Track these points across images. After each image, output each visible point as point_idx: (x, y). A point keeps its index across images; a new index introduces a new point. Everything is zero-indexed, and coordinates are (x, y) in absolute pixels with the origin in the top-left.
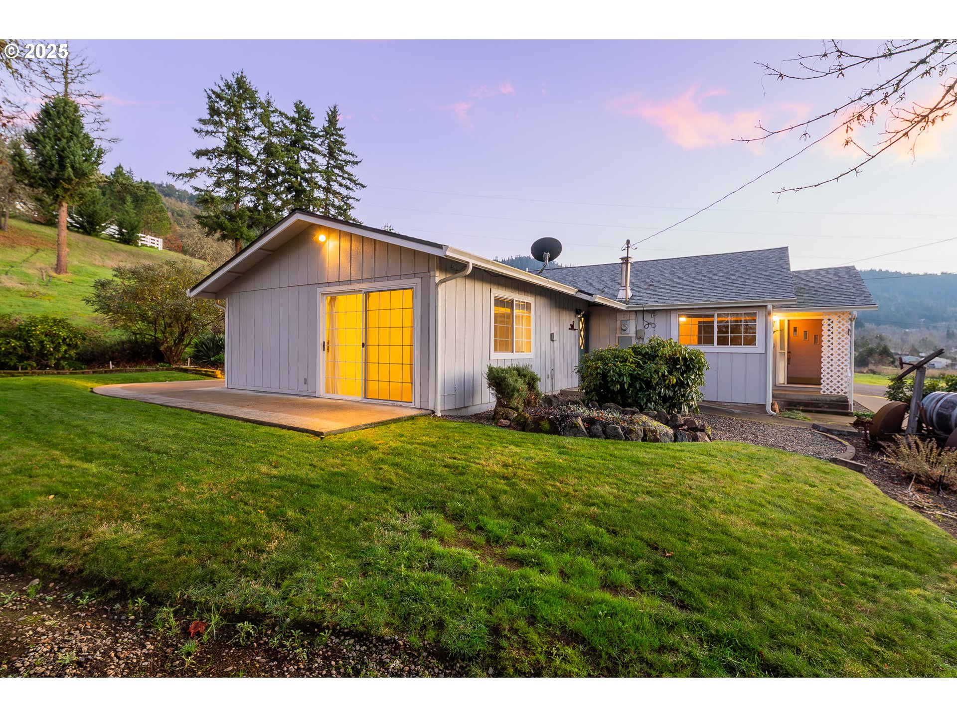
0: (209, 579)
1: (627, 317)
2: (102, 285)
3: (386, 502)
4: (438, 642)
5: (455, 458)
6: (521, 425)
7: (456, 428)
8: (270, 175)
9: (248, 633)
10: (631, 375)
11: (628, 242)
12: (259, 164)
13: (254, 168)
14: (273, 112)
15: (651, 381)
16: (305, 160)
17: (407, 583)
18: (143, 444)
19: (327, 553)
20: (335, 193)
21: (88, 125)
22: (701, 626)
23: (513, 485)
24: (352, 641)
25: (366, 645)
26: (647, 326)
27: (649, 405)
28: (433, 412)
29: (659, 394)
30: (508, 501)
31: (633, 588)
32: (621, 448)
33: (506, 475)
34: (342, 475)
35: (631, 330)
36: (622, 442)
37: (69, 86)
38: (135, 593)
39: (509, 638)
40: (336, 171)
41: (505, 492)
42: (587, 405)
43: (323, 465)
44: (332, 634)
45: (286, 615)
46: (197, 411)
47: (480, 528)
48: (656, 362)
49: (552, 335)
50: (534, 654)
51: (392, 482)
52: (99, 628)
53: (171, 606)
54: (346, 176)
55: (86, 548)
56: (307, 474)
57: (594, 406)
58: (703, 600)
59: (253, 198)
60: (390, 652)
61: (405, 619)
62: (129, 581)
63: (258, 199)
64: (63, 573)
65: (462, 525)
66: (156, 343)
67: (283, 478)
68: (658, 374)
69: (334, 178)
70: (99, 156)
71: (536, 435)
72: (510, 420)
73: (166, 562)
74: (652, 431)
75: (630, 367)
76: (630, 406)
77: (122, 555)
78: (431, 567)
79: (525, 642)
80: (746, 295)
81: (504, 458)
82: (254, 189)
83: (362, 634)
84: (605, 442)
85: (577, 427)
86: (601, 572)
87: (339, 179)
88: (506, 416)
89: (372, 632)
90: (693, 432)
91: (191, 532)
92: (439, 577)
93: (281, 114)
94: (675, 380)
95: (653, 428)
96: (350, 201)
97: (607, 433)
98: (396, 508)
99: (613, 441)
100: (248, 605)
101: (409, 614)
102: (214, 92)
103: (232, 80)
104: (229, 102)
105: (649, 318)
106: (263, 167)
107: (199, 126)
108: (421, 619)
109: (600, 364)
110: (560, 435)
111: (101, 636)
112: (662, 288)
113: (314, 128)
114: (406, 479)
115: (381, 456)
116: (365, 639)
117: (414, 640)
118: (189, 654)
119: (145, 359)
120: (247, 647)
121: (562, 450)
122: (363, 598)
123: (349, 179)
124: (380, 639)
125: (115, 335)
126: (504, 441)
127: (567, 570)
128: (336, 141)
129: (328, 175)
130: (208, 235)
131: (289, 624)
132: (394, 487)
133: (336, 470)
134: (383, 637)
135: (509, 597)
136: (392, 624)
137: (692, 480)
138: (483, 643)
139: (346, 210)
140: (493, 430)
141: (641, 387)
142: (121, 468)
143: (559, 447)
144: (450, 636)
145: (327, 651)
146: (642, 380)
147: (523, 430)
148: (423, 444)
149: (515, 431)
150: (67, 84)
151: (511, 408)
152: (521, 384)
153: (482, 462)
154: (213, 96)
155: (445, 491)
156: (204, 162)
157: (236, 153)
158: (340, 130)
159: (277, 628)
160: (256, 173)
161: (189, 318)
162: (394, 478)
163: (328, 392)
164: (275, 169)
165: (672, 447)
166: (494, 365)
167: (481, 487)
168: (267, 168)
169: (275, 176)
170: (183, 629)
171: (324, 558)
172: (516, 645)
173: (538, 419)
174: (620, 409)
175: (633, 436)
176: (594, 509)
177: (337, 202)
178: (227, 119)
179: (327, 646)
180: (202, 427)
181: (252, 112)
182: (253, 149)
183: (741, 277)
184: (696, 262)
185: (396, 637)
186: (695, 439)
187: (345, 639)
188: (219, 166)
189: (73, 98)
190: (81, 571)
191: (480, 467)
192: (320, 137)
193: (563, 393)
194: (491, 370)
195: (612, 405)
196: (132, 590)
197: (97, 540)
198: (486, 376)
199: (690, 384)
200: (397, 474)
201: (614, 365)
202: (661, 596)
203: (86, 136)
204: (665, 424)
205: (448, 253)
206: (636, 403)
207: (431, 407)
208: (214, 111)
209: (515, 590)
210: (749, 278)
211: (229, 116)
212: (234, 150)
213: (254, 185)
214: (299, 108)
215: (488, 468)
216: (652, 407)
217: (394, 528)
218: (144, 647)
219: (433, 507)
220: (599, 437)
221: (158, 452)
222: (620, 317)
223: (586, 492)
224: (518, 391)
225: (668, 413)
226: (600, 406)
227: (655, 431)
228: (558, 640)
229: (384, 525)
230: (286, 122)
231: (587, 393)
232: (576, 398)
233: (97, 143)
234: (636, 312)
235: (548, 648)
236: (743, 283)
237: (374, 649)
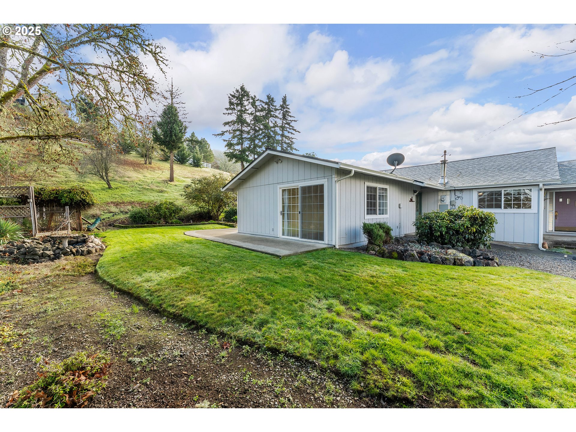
0: (231, 324)
1: (444, 193)
2: (187, 187)
3: (310, 293)
4: (335, 366)
5: (345, 271)
6: (382, 255)
7: (346, 255)
8: (256, 131)
9: (248, 352)
10: (447, 227)
11: (445, 152)
12: (251, 126)
13: (249, 128)
14: (257, 100)
15: (459, 231)
16: (272, 122)
17: (320, 335)
18: (204, 259)
19: (282, 316)
20: (286, 137)
21: (181, 117)
22: (486, 377)
23: (376, 288)
24: (294, 360)
25: (300, 363)
26: (457, 199)
27: (458, 244)
28: (335, 246)
29: (465, 238)
30: (374, 296)
31: (444, 349)
32: (439, 269)
33: (372, 282)
34: (289, 277)
35: (447, 201)
36: (440, 265)
37: (174, 100)
38: (202, 327)
39: (372, 369)
40: (286, 126)
41: (372, 291)
42: (420, 243)
43: (281, 272)
44: (284, 356)
45: (264, 344)
46: (226, 244)
47: (358, 309)
48: (462, 219)
49: (399, 205)
50: (386, 379)
51: (313, 282)
52: (188, 341)
53: (216, 334)
54: (291, 128)
55: (183, 305)
56: (273, 277)
57: (424, 244)
58: (488, 361)
59: (249, 142)
60: (312, 368)
61: (319, 352)
62: (200, 322)
63: (251, 143)
64: (175, 315)
65: (348, 307)
66: (209, 212)
67: (262, 278)
68: (464, 226)
69: (285, 129)
70: (185, 129)
71: (390, 260)
72: (375, 251)
73: (214, 314)
74: (459, 260)
75: (446, 222)
76: (446, 244)
77: (196, 309)
78: (332, 328)
79: (381, 372)
80: (524, 179)
81: (371, 272)
82: (249, 138)
83: (299, 357)
84: (430, 265)
85: (414, 256)
86: (425, 339)
87: (288, 129)
88: (373, 249)
89: (303, 357)
90: (487, 261)
91: (224, 302)
92: (336, 333)
93: (261, 101)
94: (475, 230)
95: (460, 258)
96: (293, 140)
97: (432, 260)
98: (315, 296)
99: (435, 265)
100: (248, 338)
101: (321, 350)
102: (231, 95)
103: (239, 88)
104: (237, 98)
105: (458, 193)
106: (253, 127)
107: (226, 111)
108: (327, 353)
109: (428, 221)
110: (403, 260)
111: (189, 345)
112: (467, 176)
113: (275, 106)
114: (320, 281)
115: (308, 269)
116: (299, 360)
117: (323, 363)
118: (223, 357)
119: (205, 219)
120: (247, 357)
121: (405, 269)
122: (299, 340)
123: (292, 129)
124: (307, 361)
125: (192, 209)
126: (372, 263)
127: (405, 336)
128: (286, 111)
129: (283, 128)
130: (229, 161)
131: (265, 348)
132: (314, 285)
133: (287, 275)
134: (308, 360)
135: (372, 347)
136: (313, 354)
137: (484, 289)
138: (358, 370)
139: (291, 144)
140: (366, 257)
141: (453, 233)
142: (196, 270)
143: (403, 267)
144: (341, 364)
145: (282, 364)
146: (454, 230)
147: (383, 257)
148: (329, 263)
149: (378, 258)
150: (172, 99)
151: (375, 245)
152: (381, 232)
153: (359, 274)
154: (231, 97)
155: (340, 289)
156: (227, 128)
157: (241, 122)
158: (288, 105)
159: (260, 350)
160: (250, 130)
161: (222, 200)
162: (314, 280)
163: (283, 234)
164: (258, 127)
165: (472, 269)
166: (367, 222)
167: (359, 287)
168: (255, 127)
169: (258, 131)
170: (221, 345)
171: (281, 318)
172: (376, 373)
173: (391, 251)
174: (440, 246)
175: (448, 262)
176: (422, 303)
177: (287, 141)
178: (237, 107)
179: (282, 361)
180: (228, 252)
181: (248, 102)
182: (248, 118)
183: (521, 167)
184: (490, 160)
185: (315, 361)
186: (487, 265)
187: (290, 359)
188: (234, 129)
189: (175, 105)
190: (181, 315)
191: (358, 277)
192: (278, 110)
193: (406, 236)
194: (365, 224)
195: (435, 243)
196: (201, 325)
197: (187, 302)
198: (362, 228)
199: (485, 232)
200: (316, 278)
201: (436, 221)
202: (461, 356)
203: (180, 121)
204: (468, 255)
205: (341, 166)
206: (450, 242)
207: (334, 244)
208: (231, 103)
209: (375, 344)
210: (527, 168)
211: (237, 105)
212: (240, 120)
213: (249, 136)
214: (269, 97)
215: (363, 278)
216: (460, 245)
217: (314, 306)
218: (205, 352)
219: (333, 297)
220: (426, 262)
221: (210, 263)
222: (440, 194)
223: (418, 294)
224: (380, 236)
225: (471, 249)
226: (428, 244)
227: (461, 259)
228: (399, 373)
229: (309, 304)
230: (263, 105)
231: (420, 236)
232: (413, 239)
233: (184, 123)
234: (450, 190)
235: (393, 377)
236: (522, 171)
237: (304, 365)
